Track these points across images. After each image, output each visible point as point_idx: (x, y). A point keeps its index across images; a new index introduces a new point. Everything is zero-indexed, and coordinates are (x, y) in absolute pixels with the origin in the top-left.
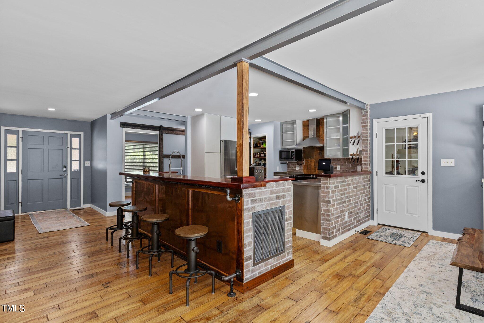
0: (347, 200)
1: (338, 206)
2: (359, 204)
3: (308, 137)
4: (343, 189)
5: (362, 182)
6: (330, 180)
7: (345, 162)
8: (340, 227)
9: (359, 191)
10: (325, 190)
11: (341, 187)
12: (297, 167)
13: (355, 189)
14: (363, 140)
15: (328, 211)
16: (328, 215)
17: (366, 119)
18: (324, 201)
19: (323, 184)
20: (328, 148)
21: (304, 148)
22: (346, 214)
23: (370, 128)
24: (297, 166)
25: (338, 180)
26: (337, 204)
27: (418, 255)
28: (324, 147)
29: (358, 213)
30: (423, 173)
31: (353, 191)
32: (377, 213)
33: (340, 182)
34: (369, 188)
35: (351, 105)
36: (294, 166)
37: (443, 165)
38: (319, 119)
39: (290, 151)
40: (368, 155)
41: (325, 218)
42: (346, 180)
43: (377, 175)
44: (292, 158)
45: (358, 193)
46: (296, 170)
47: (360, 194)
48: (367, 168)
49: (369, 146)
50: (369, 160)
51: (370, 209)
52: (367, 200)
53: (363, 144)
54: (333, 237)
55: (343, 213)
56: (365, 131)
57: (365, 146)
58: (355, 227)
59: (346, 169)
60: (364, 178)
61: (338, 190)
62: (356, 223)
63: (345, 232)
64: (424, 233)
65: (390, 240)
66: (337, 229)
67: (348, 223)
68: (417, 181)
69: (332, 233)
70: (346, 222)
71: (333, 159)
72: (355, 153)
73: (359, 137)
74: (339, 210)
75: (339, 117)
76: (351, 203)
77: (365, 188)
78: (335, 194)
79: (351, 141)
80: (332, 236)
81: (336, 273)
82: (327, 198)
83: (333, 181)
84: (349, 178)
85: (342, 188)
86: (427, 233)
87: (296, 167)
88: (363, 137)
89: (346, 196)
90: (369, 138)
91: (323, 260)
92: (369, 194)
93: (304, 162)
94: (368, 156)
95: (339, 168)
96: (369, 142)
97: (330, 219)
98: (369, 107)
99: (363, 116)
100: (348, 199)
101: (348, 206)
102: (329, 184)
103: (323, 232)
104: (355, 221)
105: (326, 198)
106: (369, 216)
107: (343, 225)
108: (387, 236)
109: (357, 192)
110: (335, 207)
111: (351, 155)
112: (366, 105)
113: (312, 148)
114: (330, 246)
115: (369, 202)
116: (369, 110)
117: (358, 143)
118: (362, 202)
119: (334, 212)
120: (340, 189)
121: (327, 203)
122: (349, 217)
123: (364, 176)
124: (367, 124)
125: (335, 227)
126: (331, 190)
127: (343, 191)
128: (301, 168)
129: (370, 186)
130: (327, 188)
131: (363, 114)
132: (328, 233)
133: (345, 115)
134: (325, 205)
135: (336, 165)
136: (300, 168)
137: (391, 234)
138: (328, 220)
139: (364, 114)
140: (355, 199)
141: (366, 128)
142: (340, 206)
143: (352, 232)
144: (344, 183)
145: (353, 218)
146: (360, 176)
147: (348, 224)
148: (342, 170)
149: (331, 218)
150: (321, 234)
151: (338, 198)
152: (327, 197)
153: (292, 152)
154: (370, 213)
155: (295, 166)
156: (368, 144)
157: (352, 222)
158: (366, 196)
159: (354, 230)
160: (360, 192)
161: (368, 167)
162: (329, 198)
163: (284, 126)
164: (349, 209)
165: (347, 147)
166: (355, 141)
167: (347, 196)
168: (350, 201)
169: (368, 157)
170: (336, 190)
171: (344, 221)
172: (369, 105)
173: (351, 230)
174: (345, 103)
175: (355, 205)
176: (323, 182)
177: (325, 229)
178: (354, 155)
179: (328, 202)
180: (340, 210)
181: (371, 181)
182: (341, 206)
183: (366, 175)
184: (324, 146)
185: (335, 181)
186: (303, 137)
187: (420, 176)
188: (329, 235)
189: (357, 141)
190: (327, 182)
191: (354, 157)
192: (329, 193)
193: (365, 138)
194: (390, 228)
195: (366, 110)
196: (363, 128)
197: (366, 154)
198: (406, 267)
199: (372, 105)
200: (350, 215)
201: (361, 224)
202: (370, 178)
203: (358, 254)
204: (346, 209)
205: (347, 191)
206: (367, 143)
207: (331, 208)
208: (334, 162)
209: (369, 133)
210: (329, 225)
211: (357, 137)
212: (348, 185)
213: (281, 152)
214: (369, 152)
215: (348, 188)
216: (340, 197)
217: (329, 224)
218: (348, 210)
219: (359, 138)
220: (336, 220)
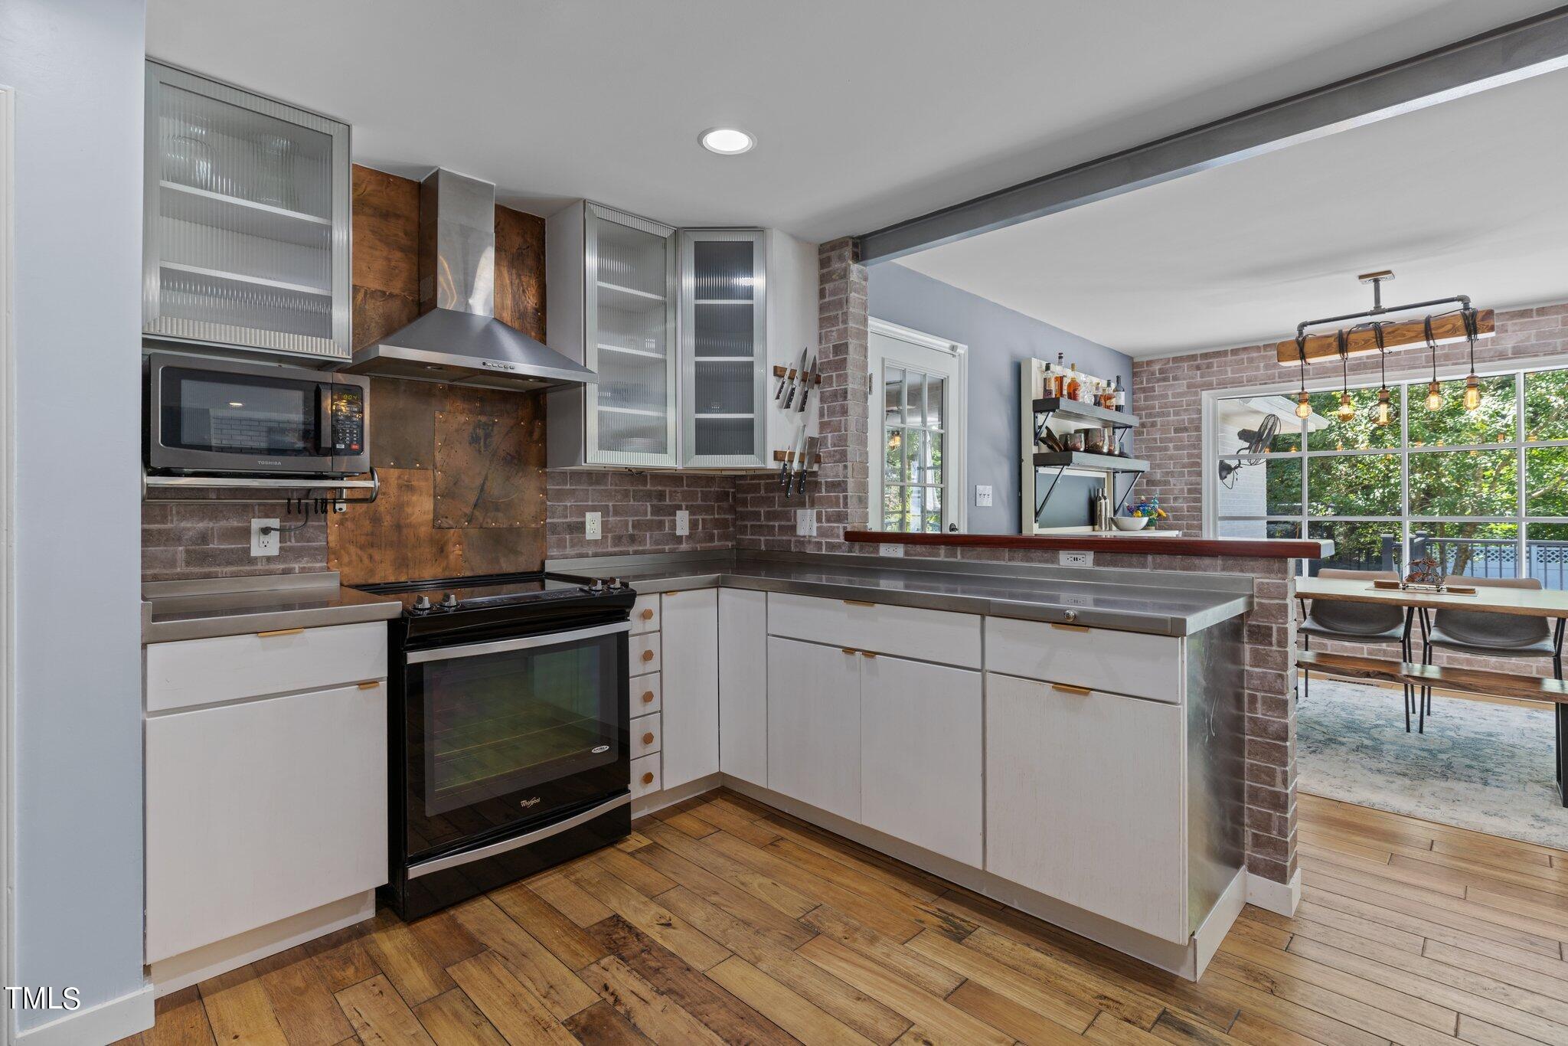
7: (626, 495)
12: (266, 529)
24: (257, 523)
30: (952, 528)
37: (979, 502)
40: (867, 459)
44: (329, 451)
46: (253, 561)
56: (858, 357)
57: (857, 421)
59: (628, 531)
72: (793, 451)
73: (805, 377)
79: (781, 388)
94: (867, 464)
95: (593, 524)
111: (777, 456)
148: (610, 535)
155: (237, 525)
161: (867, 511)
166: (794, 390)
169: (866, 471)
178: (790, 456)
189: (799, 394)
191: (790, 466)
211: (799, 376)
214: (867, 449)
219: (804, 382)
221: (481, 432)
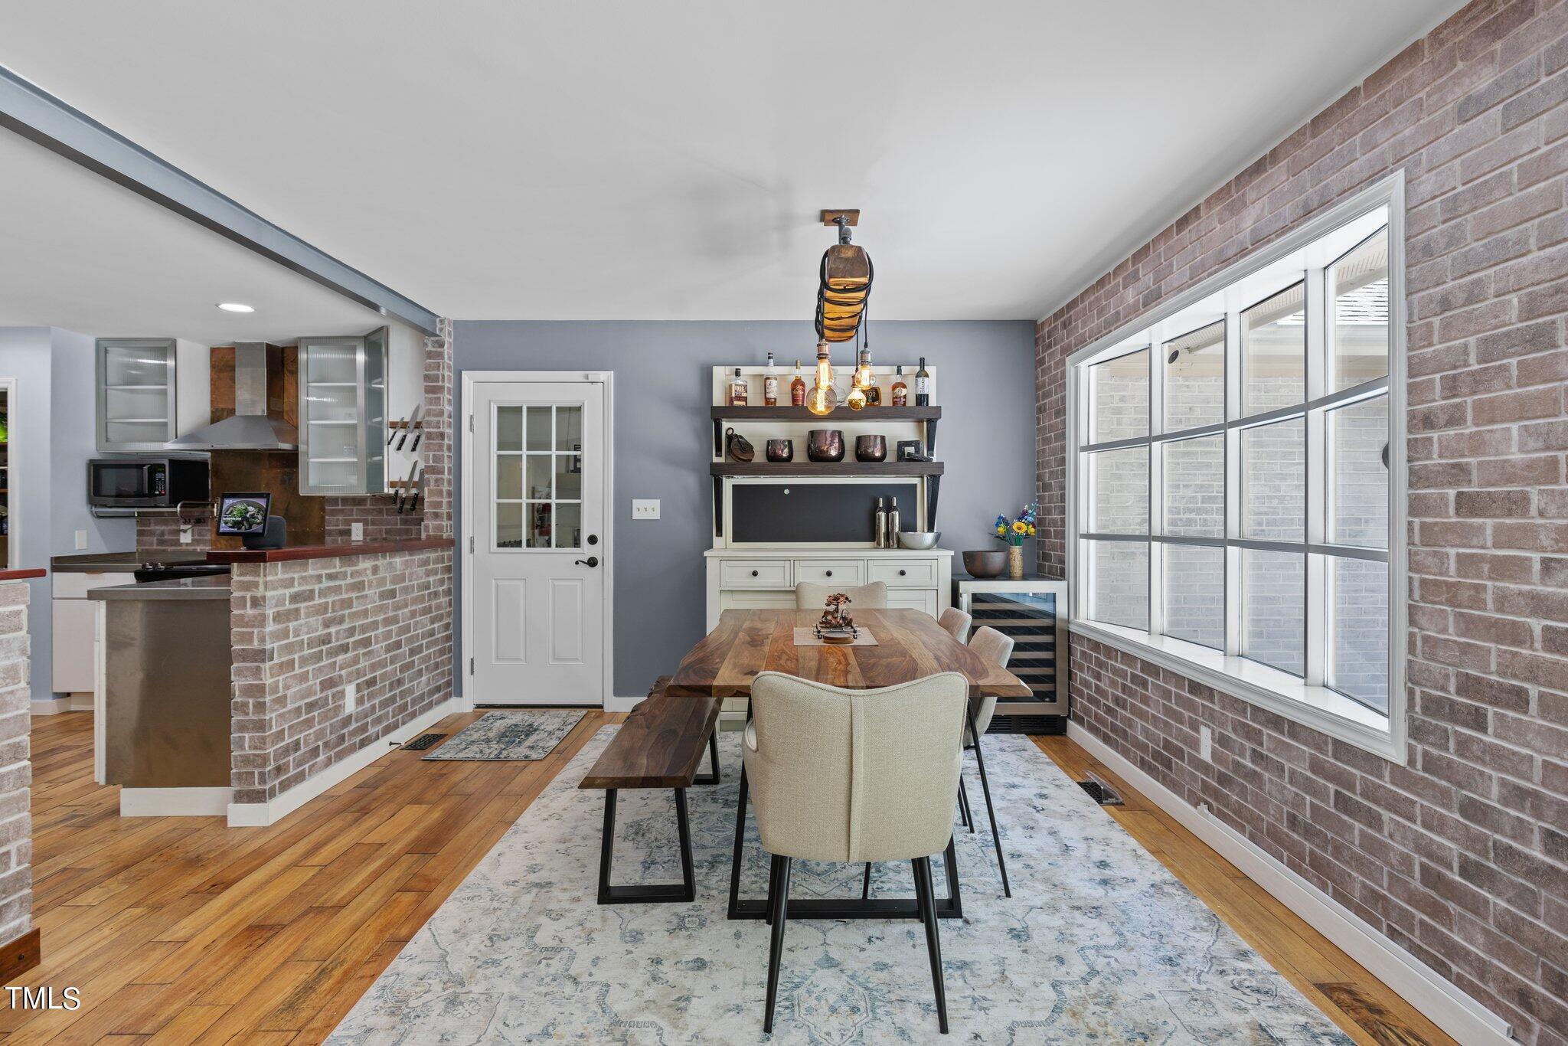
0: (351, 640)
1: (310, 668)
2: (405, 649)
3: (232, 412)
4: (333, 602)
5: (417, 576)
6: (268, 571)
7: (380, 512)
8: (320, 743)
9: (406, 606)
10: (250, 611)
11: (325, 597)
12: (185, 531)
13: (390, 601)
14: (429, 436)
15: (261, 689)
16: (261, 707)
17: (438, 366)
18: (245, 656)
19: (238, 591)
20: (312, 460)
21: (216, 453)
22: (350, 690)
23: (451, 398)
24: (183, 527)
25: (311, 572)
26: (304, 661)
27: (558, 778)
28: (297, 454)
29: (400, 682)
30: (593, 540)
31: (382, 609)
32: (472, 672)
33: (320, 577)
34: (448, 592)
35: (391, 315)
36: (169, 528)
37: (636, 515)
38: (283, 349)
39: (144, 465)
40: (446, 484)
41: (247, 718)
42: (349, 570)
43: (472, 550)
44: (151, 495)
45: (400, 612)
46: (181, 545)
47: (409, 614)
48: (440, 528)
49: (449, 457)
50: (449, 503)
51: (450, 663)
52: (439, 633)
53: (428, 447)
54: (285, 786)
55: (334, 690)
56: (434, 407)
57: (434, 456)
58: (387, 730)
59: (381, 535)
60: (426, 562)
61: (307, 607)
62: (393, 717)
63: (340, 756)
64: (594, 710)
65: (493, 750)
66: (303, 750)
67: (357, 721)
68: (577, 563)
69: (279, 770)
70: (348, 720)
71: (334, 500)
72: (405, 478)
73: (418, 426)
74: (314, 682)
75: (353, 350)
76: (373, 650)
77: (429, 594)
78: (291, 625)
79: (393, 436)
80: (277, 782)
81: (249, 922)
82: (256, 643)
83: (286, 576)
84: (364, 561)
85: (330, 600)
86: (601, 707)
87: (179, 531)
88: (429, 424)
89: (346, 626)
90: (449, 431)
91: (213, 886)
92: (449, 614)
93: (215, 510)
94: (445, 488)
95: (357, 532)
96: (446, 441)
97: (267, 718)
98: (447, 328)
99: (429, 355)
100: (357, 638)
101: (355, 661)
102: (266, 588)
103: (239, 774)
104: (390, 709)
105: (250, 641)
106: (448, 684)
107: (331, 733)
108: (488, 741)
109: (397, 608)
110: (293, 669)
111: (393, 485)
112: (438, 319)
113: (253, 456)
114: (270, 823)
115: (448, 638)
116: (448, 340)
117: (415, 445)
118: (418, 641)
119: (289, 693)
120: (320, 605)
121: (256, 661)
122: (360, 701)
123: (427, 555)
124: (440, 384)
125: (296, 745)
126: (275, 610)
127: (333, 611)
128: (203, 536)
129: (450, 589)
130: (256, 602)
131: (430, 348)
132: (260, 774)
133: (375, 343)
134: (247, 668)
135: (349, 523)
136: (196, 537)
137: (503, 731)
138: (261, 726)
139: (433, 349)
140: (388, 635)
141: (439, 395)
142: (319, 665)
143: (379, 749)
144: (337, 583)
145: (380, 702)
146: (411, 555)
147: (359, 724)
148: (368, 537)
149: (273, 715)
150: (229, 785)
151: (309, 639)
152: (255, 637)
153: (155, 469)
154: (450, 674)
155: (174, 527)
156: (445, 448)
157: (375, 716)
158: (433, 621)
159: (384, 741)
160: (409, 609)
161: (444, 524)
162: (263, 640)
163: (117, 358)
164: (362, 672)
165: (380, 458)
166: (405, 436)
167: (355, 627)
168: (366, 642)
169: (445, 493)
170: (297, 610)
171: (339, 718)
172: (446, 322)
173: (367, 745)
174: (374, 307)
175: (388, 655)
176: (240, 581)
177: (246, 760)
178: (404, 485)
179: (261, 655)
180: (318, 681)
181: (454, 571)
182: (322, 664)
183: (436, 551)
184: (297, 450)
185: (296, 576)
186: (212, 412)
187: (585, 549)
188: (262, 780)
189: (411, 438)
190: (257, 579)
191: (402, 492)
192: (264, 621)
193: (435, 430)
194: (506, 712)
195: (438, 336)
196: (431, 396)
197: (437, 481)
198: (510, 823)
199: (457, 324)
200: (366, 692)
201: (413, 715)
202: (450, 561)
203: (369, 822)
204: (349, 674)
205: (353, 610)
206: (441, 446)
207: (272, 676)
208: (342, 511)
209: (446, 414)
210: (265, 743)
211: (412, 426)
212: (359, 586)
213: (96, 469)
214: (446, 476)
215: (357, 598)
216: (321, 632)
217: (264, 738)
218: (359, 674)
219: (417, 430)
220: (299, 717)
221: (286, 478)
